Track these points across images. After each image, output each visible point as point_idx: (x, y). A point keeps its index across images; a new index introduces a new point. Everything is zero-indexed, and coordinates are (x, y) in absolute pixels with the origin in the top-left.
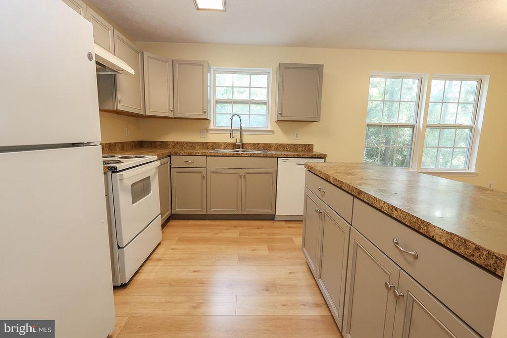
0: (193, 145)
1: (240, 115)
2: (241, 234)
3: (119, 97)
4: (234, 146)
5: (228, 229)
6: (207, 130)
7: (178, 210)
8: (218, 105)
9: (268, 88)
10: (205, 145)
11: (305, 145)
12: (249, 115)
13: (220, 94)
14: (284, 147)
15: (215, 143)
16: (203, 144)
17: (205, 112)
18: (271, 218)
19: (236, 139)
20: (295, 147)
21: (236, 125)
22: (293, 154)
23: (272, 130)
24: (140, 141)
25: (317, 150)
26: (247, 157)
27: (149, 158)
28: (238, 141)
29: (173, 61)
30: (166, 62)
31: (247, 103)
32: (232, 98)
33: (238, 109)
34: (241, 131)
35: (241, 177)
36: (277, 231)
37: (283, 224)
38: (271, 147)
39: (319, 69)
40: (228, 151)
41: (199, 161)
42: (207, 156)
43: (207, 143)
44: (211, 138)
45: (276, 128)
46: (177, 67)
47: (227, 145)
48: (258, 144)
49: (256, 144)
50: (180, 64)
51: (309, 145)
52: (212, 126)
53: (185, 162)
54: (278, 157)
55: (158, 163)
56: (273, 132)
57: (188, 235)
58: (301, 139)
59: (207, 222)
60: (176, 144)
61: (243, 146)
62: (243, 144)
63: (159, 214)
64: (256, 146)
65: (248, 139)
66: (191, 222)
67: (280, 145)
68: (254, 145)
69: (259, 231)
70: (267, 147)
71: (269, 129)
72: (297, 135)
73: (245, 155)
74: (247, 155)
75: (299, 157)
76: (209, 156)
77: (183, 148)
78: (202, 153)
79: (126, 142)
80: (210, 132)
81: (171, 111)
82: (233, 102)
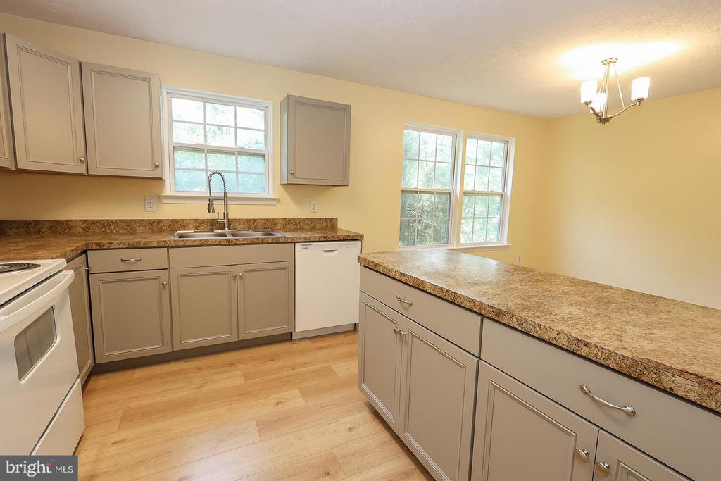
0: (129, 226)
1: (223, 174)
2: (246, 377)
4: (213, 225)
5: (221, 373)
6: (160, 198)
7: (110, 355)
8: (178, 154)
9: (266, 131)
10: (156, 226)
11: (326, 220)
12: (237, 173)
13: (181, 135)
14: (296, 224)
15: (175, 221)
16: (151, 222)
17: (157, 167)
18: (288, 337)
19: (218, 213)
20: (311, 224)
21: (217, 190)
22: (317, 235)
23: (276, 197)
25: (344, 226)
26: (246, 244)
27: (48, 265)
28: (221, 216)
29: (80, 64)
30: (66, 64)
31: (233, 153)
32: (204, 143)
33: (216, 162)
34: (225, 199)
35: (235, 278)
36: (304, 359)
37: (308, 344)
38: (275, 225)
40: (204, 236)
41: (153, 258)
42: (168, 247)
43: (159, 221)
44: (167, 212)
45: (283, 194)
46: (90, 78)
47: (200, 225)
48: (255, 220)
49: (251, 220)
50: (97, 72)
51: (331, 219)
52: (168, 191)
53: (122, 260)
54: (295, 242)
56: (277, 200)
57: (144, 402)
58: (320, 211)
59: (173, 366)
60: (89, 225)
61: (231, 224)
62: (229, 220)
64: (252, 224)
65: (236, 213)
66: (139, 373)
67: (290, 220)
68: (249, 221)
69: (273, 365)
70: (269, 226)
71: (271, 196)
72: (314, 204)
73: (242, 242)
74: (245, 242)
75: (327, 240)
76: (172, 247)
77: (108, 231)
78: (158, 242)
80: (165, 201)
81: (81, 161)
82: (206, 150)
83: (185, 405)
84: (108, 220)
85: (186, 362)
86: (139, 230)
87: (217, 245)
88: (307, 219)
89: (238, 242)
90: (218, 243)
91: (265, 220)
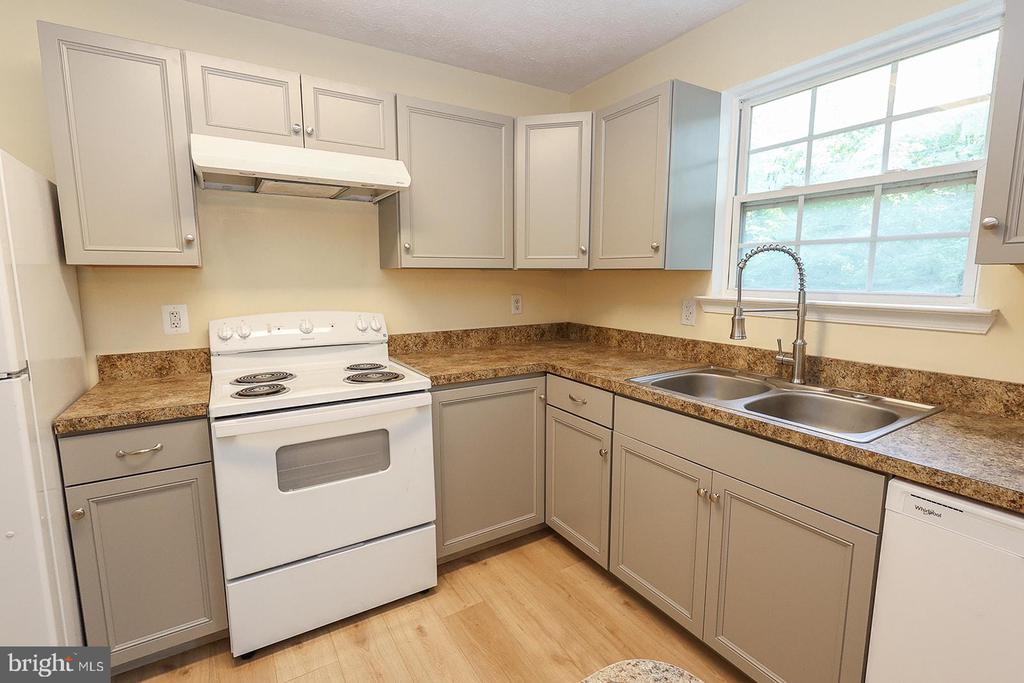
0: (659, 345)
3: (405, 239)
6: (700, 304)
8: (751, 217)
9: (996, 96)
12: (874, 240)
13: (762, 176)
15: (717, 346)
16: (684, 344)
17: (656, 249)
23: (994, 311)
29: (593, 116)
30: (576, 124)
32: (800, 184)
34: (801, 310)
35: (706, 500)
42: (615, 394)
43: (695, 343)
44: (713, 329)
46: (602, 129)
48: (894, 372)
49: (881, 370)
50: (608, 119)
52: (718, 290)
54: (889, 477)
55: (431, 397)
56: (993, 320)
61: (814, 370)
65: (841, 344)
68: (873, 371)
76: (620, 395)
78: (603, 382)
79: (506, 328)
80: (707, 308)
81: (584, 252)
82: (801, 199)
84: (639, 334)
86: (671, 354)
89: (717, 419)
90: (679, 408)
91: (930, 375)
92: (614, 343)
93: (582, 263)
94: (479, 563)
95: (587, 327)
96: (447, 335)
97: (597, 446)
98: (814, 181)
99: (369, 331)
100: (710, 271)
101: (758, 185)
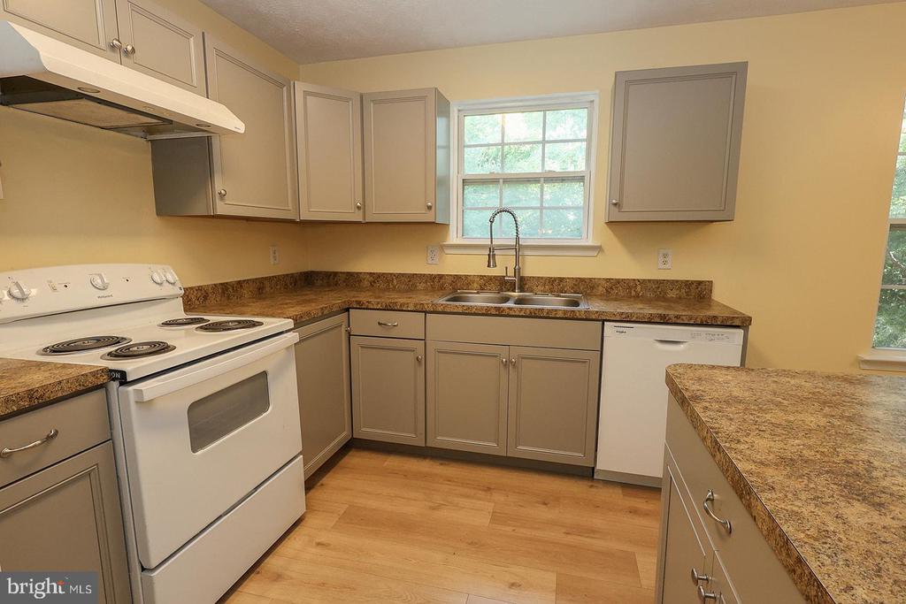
0: (410, 281)
1: (517, 213)
2: (496, 518)
3: (219, 185)
4: (503, 284)
5: (467, 497)
6: (442, 247)
7: (366, 431)
8: (469, 189)
9: (589, 140)
10: (437, 283)
11: (688, 284)
12: (541, 209)
13: (475, 164)
14: (630, 288)
15: (458, 277)
16: (432, 278)
17: (430, 208)
18: (587, 473)
19: (504, 266)
20: (658, 288)
21: (504, 234)
23: (599, 244)
24: (307, 272)
25: (725, 296)
26: (523, 317)
27: (271, 324)
28: (511, 273)
29: (361, 96)
30: (347, 100)
31: (537, 181)
32: (500, 172)
33: (511, 196)
34: (518, 248)
35: (506, 365)
37: (615, 495)
38: (593, 288)
39: (733, 75)
41: (408, 323)
42: (426, 312)
43: (441, 277)
44: (451, 265)
45: (609, 239)
46: (371, 108)
47: (486, 283)
48: (561, 280)
49: (555, 279)
50: (376, 102)
51: (700, 283)
52: (453, 238)
53: (379, 323)
55: (293, 337)
56: (599, 249)
57: (372, 503)
58: (679, 265)
61: (523, 283)
62: (522, 279)
63: (300, 453)
65: (535, 267)
67: (618, 281)
68: (552, 281)
69: (544, 513)
70: (585, 287)
71: (590, 243)
72: (665, 256)
73: (517, 313)
74: (522, 313)
75: (664, 321)
76: (431, 312)
77: (391, 286)
78: (415, 305)
79: (270, 278)
80: (447, 251)
81: (359, 208)
82: (501, 181)
83: (403, 527)
85: (441, 464)
86: (421, 286)
87: (483, 315)
88: (650, 281)
89: (512, 313)
90: (484, 312)
91: (577, 279)
92: (366, 283)
93: (358, 217)
94: (316, 487)
95: (335, 274)
96: (224, 286)
97: (410, 357)
98: (507, 171)
99: (166, 284)
100: (448, 225)
101: (471, 170)
